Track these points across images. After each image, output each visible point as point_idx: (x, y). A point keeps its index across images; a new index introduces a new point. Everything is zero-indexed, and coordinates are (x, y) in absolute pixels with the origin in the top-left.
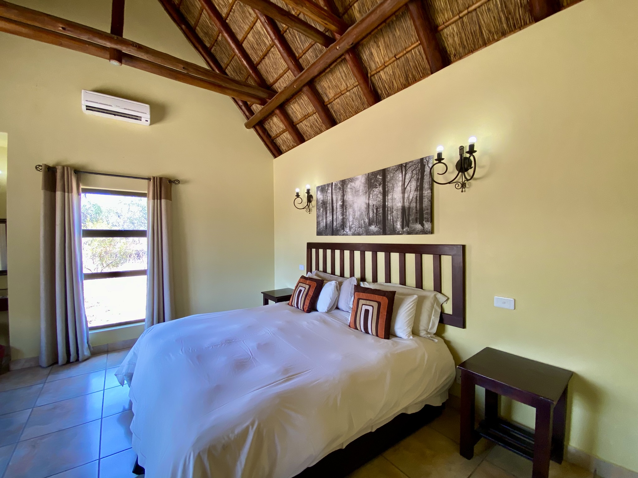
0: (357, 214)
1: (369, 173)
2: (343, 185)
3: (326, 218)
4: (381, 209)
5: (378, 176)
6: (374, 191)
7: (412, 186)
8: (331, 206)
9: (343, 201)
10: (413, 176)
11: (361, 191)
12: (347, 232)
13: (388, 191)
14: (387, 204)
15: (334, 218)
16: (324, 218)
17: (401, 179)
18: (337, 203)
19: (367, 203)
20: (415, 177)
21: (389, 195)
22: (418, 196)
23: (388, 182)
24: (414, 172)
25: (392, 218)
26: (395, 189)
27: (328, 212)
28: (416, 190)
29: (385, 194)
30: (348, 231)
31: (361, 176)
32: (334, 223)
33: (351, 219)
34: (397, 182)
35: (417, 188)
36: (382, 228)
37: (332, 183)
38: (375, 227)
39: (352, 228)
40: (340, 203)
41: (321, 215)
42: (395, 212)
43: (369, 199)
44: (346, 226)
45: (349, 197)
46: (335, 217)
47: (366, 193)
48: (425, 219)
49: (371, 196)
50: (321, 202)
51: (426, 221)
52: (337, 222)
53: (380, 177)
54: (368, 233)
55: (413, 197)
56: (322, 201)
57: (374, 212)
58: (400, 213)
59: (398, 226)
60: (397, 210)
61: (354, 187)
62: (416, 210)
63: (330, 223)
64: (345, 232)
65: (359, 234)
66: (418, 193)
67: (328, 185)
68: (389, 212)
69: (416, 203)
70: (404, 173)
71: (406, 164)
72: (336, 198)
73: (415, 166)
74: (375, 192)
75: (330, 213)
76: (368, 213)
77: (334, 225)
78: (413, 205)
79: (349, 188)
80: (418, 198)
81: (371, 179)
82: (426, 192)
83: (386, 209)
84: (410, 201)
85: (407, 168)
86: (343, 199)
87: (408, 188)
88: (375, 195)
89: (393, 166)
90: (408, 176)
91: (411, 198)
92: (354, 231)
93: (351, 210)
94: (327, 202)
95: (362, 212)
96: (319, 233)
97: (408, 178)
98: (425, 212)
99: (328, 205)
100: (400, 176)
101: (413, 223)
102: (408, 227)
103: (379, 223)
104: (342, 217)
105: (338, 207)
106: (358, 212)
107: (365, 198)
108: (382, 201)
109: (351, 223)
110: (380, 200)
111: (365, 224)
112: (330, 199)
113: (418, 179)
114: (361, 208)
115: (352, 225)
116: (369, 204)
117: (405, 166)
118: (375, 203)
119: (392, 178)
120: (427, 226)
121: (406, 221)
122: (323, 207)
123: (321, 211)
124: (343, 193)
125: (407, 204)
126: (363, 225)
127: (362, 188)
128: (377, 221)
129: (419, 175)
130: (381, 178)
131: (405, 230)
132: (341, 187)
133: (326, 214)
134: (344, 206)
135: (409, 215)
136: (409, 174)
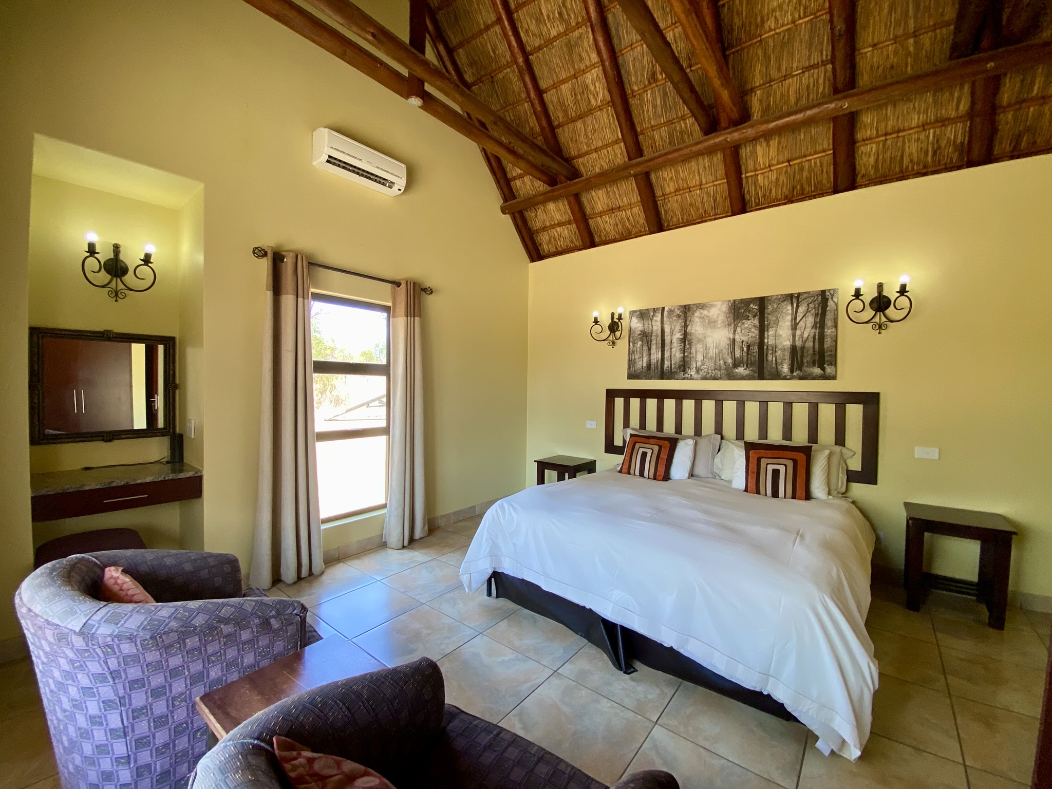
0: (712, 352)
1: (734, 301)
2: (685, 313)
3: (649, 355)
4: (756, 347)
5: (752, 305)
6: (743, 323)
7: (807, 322)
8: (659, 338)
9: (685, 334)
10: (809, 310)
11: (720, 322)
12: (691, 375)
13: (769, 325)
14: (766, 341)
15: (666, 356)
16: (644, 356)
17: (790, 312)
18: (672, 336)
19: (732, 338)
20: (812, 312)
21: (770, 330)
22: (817, 335)
23: (769, 314)
24: (812, 305)
25: (774, 359)
26: (780, 324)
27: (654, 347)
28: (814, 327)
29: (762, 329)
30: (693, 373)
31: (720, 303)
32: (666, 362)
33: (700, 357)
34: (784, 315)
35: (815, 323)
36: (757, 371)
37: (663, 309)
38: (746, 369)
39: (702, 370)
40: (678, 336)
41: (638, 350)
42: (779, 352)
43: (734, 333)
44: (689, 368)
45: (697, 328)
46: (667, 354)
47: (729, 325)
48: (828, 361)
49: (738, 330)
50: (639, 332)
51: (828, 365)
52: (671, 361)
53: (754, 307)
54: (731, 377)
55: (809, 335)
56: (641, 331)
57: (743, 351)
58: (787, 355)
59: (785, 369)
60: (783, 350)
61: (708, 317)
62: (814, 351)
63: (657, 362)
64: (687, 375)
65: (715, 378)
66: (818, 331)
67: (655, 310)
68: (770, 352)
69: (814, 342)
70: (795, 305)
71: (799, 294)
72: (671, 328)
73: (812, 298)
74: (746, 326)
75: (657, 348)
76: (733, 352)
77: (665, 366)
78: (810, 344)
79: (697, 317)
80: (817, 337)
81: (739, 308)
82: (830, 331)
83: (765, 347)
84: (804, 339)
85: (800, 300)
86: (685, 331)
87: (802, 324)
88: (745, 328)
89: (778, 295)
90: (802, 309)
91: (806, 335)
92: (705, 374)
93: (701, 346)
94: (652, 334)
95: (722, 350)
96: (631, 376)
97: (802, 311)
98: (828, 353)
99: (653, 338)
100: (790, 307)
101: (809, 366)
102: (801, 371)
103: (752, 364)
104: (682, 355)
105: (674, 340)
106: (714, 350)
107: (727, 332)
108: (758, 337)
109: (699, 364)
110: (754, 335)
111: (726, 365)
112: (657, 330)
113: (817, 315)
114: (720, 344)
115: (701, 365)
116: (734, 340)
117: (798, 298)
118: (745, 339)
119: (775, 310)
120: (829, 370)
121: (797, 363)
122: (642, 340)
123: (638, 346)
124: (685, 323)
125: (799, 343)
126: (723, 367)
127: (722, 318)
128: (749, 362)
129: (818, 310)
130: (756, 307)
131: (795, 374)
132: (681, 314)
133: (649, 349)
134: (685, 339)
135: (802, 356)
136: (804, 308)
